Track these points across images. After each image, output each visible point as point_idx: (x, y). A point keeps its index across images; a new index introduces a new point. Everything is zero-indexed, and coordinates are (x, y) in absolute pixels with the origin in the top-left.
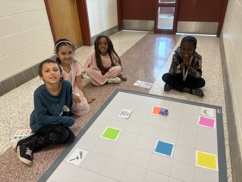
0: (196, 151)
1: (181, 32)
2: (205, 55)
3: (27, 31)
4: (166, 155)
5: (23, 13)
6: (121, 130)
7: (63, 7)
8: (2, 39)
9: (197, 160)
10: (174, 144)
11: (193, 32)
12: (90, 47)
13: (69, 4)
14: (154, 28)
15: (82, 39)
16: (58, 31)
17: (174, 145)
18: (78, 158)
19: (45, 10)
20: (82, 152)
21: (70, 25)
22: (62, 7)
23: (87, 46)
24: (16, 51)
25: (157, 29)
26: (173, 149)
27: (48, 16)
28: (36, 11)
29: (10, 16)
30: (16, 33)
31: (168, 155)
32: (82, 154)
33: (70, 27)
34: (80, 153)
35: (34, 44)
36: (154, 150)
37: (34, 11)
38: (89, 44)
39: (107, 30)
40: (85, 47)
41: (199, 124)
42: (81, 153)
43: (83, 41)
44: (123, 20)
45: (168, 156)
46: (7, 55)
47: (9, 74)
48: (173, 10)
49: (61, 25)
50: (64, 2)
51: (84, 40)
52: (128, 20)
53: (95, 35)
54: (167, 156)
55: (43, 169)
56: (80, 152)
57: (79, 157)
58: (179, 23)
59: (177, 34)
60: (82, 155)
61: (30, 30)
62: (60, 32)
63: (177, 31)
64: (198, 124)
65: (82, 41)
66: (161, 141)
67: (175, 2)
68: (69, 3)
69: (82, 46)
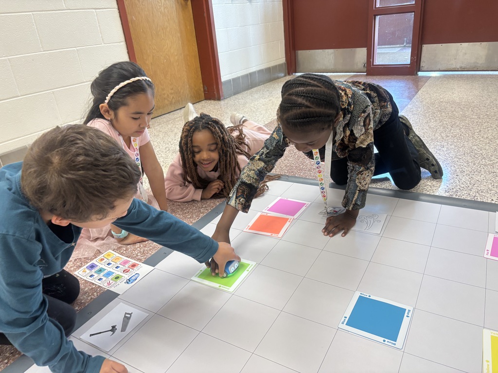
0: (485, 330)
1: (431, 70)
2: (495, 107)
3: (71, 49)
4: (381, 339)
5: (62, 10)
6: (254, 263)
7: (161, 13)
8: (9, 59)
9: (487, 361)
10: (407, 308)
11: (461, 67)
12: (219, 102)
13: (175, 9)
14: (366, 65)
15: (202, 85)
16: (147, 62)
17: (409, 311)
18: (113, 329)
19: (116, 11)
20: (130, 314)
21: (176, 54)
22: (159, 13)
23: (213, 100)
24: (42, 90)
25: (373, 65)
26: (406, 321)
27: (122, 24)
28: (94, 10)
29: (31, 13)
30: (44, 51)
31: (387, 340)
32: (129, 318)
33: (176, 57)
34: (125, 316)
35: (85, 81)
36: (343, 320)
37: (89, 9)
38: (216, 97)
39: (260, 71)
40: (209, 102)
41: (489, 256)
42: (129, 316)
43: (204, 91)
44: (297, 51)
45: (386, 343)
46: (18, 96)
47: (21, 139)
48: (410, 21)
49: (153, 51)
50: (162, 4)
51: (206, 88)
52: (308, 51)
53: (231, 78)
54: (384, 341)
55: (12, 353)
56: (126, 313)
57: (119, 327)
58: (426, 47)
59: (420, 74)
60: (128, 323)
61: (77, 48)
62: (151, 64)
63: (421, 68)
64: (485, 256)
65: (202, 90)
66: (368, 297)
67: (414, 3)
68: (174, 6)
69: (203, 102)
